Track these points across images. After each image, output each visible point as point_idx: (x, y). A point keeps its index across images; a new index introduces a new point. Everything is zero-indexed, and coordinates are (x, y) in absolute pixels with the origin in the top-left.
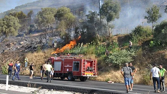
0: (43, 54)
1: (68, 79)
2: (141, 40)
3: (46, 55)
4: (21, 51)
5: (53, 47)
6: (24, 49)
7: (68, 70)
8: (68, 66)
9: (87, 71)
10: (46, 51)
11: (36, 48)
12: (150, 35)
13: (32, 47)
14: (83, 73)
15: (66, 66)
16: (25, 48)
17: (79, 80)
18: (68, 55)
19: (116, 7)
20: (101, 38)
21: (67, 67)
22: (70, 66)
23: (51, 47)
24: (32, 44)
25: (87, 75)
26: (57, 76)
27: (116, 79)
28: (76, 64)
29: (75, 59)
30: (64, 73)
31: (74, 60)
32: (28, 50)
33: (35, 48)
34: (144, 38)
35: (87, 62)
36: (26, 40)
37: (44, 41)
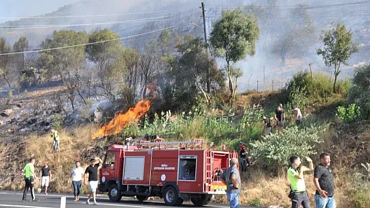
0: (69, 138)
1: (165, 200)
2: (310, 104)
3: (78, 141)
4: (9, 130)
5: (93, 120)
6: (17, 127)
7: (163, 178)
8: (164, 167)
9: (215, 179)
10: (76, 131)
11: (47, 124)
12: (329, 93)
13: (38, 122)
14: (207, 184)
15: (158, 168)
16: (19, 125)
17: (192, 203)
18: (158, 140)
19: (248, 27)
20: (211, 98)
21: (161, 170)
22: (170, 168)
23: (87, 121)
24: (36, 114)
25: (215, 190)
26: (132, 193)
27: (275, 198)
28: (185, 163)
29: (183, 151)
30: (153, 187)
31: (182, 153)
32: (26, 129)
33: (44, 124)
34: (315, 100)
35: (215, 157)
36: (19, 106)
37: (67, 107)
